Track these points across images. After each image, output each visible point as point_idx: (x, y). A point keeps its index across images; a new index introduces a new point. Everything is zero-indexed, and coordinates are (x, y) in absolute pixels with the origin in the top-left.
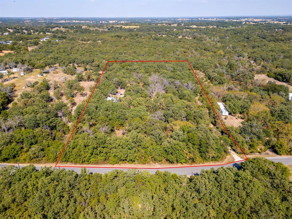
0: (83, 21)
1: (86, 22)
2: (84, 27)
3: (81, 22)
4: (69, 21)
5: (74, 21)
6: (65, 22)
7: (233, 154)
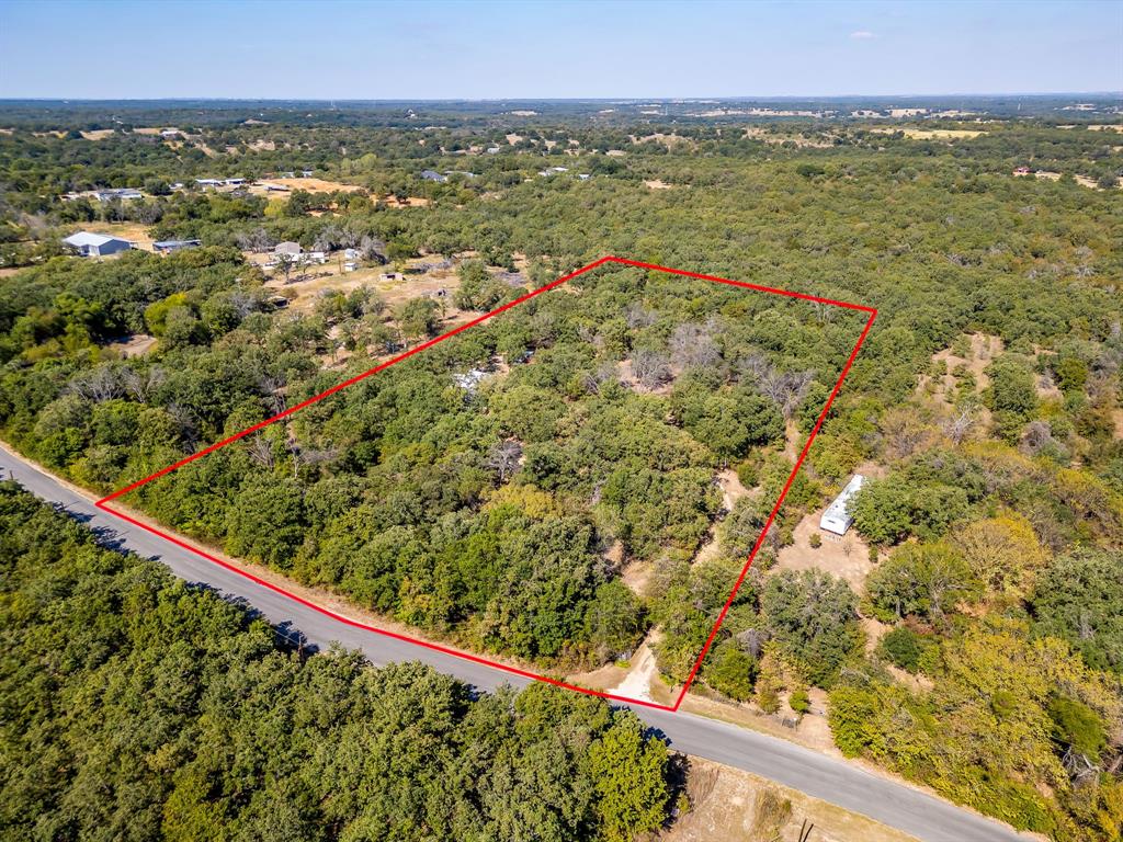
0: (789, 111)
1: (800, 113)
2: (752, 132)
3: (781, 114)
4: (740, 112)
5: (755, 112)
6: (723, 113)
7: (644, 668)
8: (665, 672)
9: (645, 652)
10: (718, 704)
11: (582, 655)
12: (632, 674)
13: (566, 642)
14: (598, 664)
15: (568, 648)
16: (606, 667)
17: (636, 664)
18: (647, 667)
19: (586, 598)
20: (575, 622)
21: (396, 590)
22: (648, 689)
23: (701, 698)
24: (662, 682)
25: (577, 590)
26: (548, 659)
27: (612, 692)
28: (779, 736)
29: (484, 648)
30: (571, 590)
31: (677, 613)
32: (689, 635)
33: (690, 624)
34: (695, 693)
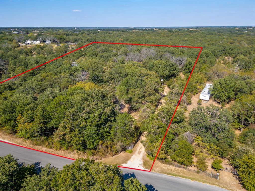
7: (139, 153)
8: (150, 154)
9: (140, 145)
10: (177, 168)
11: (109, 148)
12: (134, 156)
13: (101, 142)
14: (117, 152)
15: (102, 144)
16: (121, 153)
17: (135, 151)
18: (141, 152)
19: (111, 121)
20: (106, 132)
21: (15, 121)
22: (142, 163)
23: (168, 166)
24: (148, 159)
25: (106, 117)
26: (92, 151)
27: (124, 165)
28: (212, 184)
29: (61, 147)
30: (103, 117)
31: (153, 125)
32: (160, 135)
33: (160, 130)
34: (165, 163)
